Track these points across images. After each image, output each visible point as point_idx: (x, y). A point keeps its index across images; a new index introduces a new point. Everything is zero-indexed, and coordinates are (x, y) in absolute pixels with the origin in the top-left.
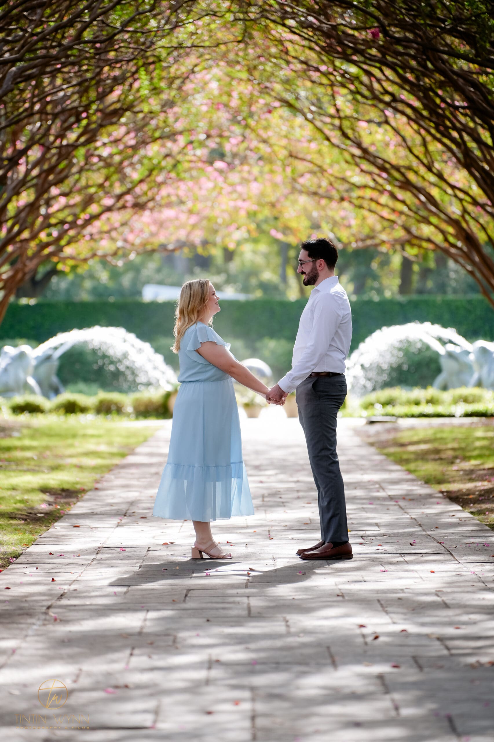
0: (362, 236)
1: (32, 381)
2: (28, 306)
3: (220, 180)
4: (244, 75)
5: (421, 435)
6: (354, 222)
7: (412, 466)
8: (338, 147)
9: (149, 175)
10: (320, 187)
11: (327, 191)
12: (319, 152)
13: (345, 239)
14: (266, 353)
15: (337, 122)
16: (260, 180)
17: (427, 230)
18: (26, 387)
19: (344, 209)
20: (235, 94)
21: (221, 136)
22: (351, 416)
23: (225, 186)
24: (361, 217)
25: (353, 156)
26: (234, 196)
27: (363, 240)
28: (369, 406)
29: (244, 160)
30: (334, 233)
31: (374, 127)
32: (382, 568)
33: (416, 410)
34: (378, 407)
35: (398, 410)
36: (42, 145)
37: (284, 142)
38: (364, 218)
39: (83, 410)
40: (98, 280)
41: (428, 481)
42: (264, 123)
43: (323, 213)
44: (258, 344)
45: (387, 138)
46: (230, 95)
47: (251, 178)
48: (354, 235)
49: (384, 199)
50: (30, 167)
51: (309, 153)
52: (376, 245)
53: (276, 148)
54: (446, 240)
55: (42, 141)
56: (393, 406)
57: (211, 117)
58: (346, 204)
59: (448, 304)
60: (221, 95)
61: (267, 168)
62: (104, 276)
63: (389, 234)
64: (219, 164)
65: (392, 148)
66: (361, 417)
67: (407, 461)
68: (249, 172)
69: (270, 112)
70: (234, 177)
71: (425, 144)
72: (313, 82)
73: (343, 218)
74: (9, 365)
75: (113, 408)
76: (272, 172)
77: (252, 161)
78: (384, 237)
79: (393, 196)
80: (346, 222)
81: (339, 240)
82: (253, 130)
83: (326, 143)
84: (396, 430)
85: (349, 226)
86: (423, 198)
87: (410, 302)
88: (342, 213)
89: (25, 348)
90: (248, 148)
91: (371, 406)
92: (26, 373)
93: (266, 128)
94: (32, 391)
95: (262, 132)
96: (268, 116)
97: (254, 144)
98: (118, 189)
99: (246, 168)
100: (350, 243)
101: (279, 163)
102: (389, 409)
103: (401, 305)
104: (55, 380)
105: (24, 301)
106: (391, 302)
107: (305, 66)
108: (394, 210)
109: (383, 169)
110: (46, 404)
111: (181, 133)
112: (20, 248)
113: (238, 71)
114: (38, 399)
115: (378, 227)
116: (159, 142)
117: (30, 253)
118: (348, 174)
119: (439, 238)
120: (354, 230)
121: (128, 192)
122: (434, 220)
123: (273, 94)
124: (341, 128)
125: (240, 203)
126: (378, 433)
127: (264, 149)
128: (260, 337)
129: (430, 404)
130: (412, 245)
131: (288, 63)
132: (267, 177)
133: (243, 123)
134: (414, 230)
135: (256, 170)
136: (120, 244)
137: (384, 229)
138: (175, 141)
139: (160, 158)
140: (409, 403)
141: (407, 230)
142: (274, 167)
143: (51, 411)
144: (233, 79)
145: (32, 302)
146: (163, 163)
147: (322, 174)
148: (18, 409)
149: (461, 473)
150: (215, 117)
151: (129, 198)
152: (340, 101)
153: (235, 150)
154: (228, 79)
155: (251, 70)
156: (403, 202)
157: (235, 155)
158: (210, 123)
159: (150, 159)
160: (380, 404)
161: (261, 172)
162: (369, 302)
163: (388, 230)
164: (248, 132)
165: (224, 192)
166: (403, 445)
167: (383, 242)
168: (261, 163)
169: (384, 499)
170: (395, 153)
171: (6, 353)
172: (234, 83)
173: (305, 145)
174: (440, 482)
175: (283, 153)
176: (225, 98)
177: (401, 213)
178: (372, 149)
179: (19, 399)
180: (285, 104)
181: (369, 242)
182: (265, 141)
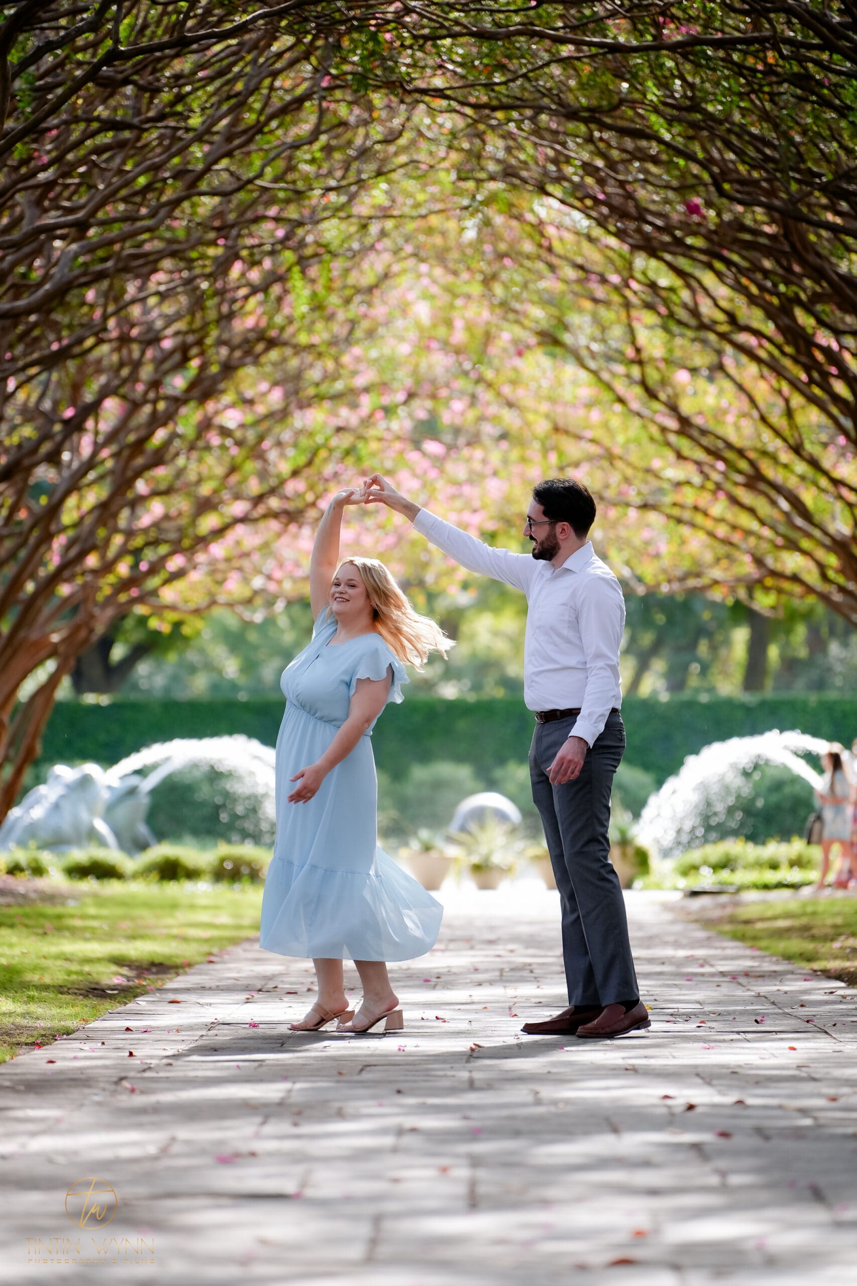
0: (679, 573)
1: (101, 826)
2: (97, 708)
3: (433, 474)
4: (476, 289)
5: (778, 910)
6: (665, 548)
7: (763, 943)
8: (639, 415)
9: (310, 463)
10: (607, 486)
11: (620, 493)
12: (606, 426)
13: (649, 578)
14: (511, 787)
15: (636, 371)
16: (503, 473)
17: (792, 562)
18: (92, 835)
19: (648, 526)
20: (459, 324)
21: (434, 397)
22: (658, 887)
23: (440, 484)
24: (679, 541)
25: (664, 430)
26: (458, 504)
27: (682, 579)
28: (690, 870)
29: (474, 440)
30: (632, 568)
31: (702, 383)
32: (706, 1045)
33: (771, 877)
34: (706, 871)
35: (741, 877)
36: (124, 397)
37: (544, 407)
38: (683, 542)
39: (192, 874)
40: (220, 672)
41: (788, 957)
42: (511, 375)
43: (612, 534)
44: (498, 773)
45: (724, 403)
46: (449, 323)
47: (488, 471)
48: (664, 571)
49: (719, 508)
50: (101, 439)
51: (587, 427)
52: (704, 588)
53: (531, 417)
54: (824, 577)
55: (123, 391)
56: (732, 870)
57: (417, 366)
58: (653, 517)
59: (828, 708)
60: (434, 326)
61: (515, 454)
62: (231, 667)
63: (726, 569)
64: (432, 447)
65: (730, 419)
66: (676, 889)
67: (755, 938)
68: (484, 462)
69: (520, 354)
70: (458, 470)
71: (789, 413)
72: (595, 301)
73: (647, 543)
74: (63, 797)
75: (245, 870)
76: (524, 460)
77: (487, 441)
78: (717, 573)
79: (734, 501)
80: (651, 550)
81: (640, 579)
82: (489, 385)
83: (618, 407)
84: (737, 904)
85: (657, 556)
86: (785, 505)
87: (763, 704)
88: (646, 534)
89: (91, 768)
90: (481, 418)
91: (693, 872)
92: (92, 812)
93: (514, 383)
94: (102, 842)
95: (507, 390)
96: (518, 362)
97: (493, 410)
98: (254, 487)
99: (478, 453)
100: (658, 585)
101: (537, 445)
102: (725, 875)
103: (747, 709)
104: (143, 830)
105: (90, 698)
106: (729, 704)
107: (581, 274)
108: (734, 527)
109: (715, 454)
110: (128, 864)
111: (366, 390)
112: (85, 586)
113: (466, 283)
114: (113, 855)
115: (708, 557)
116: (327, 405)
117: (100, 597)
118: (656, 464)
119: (812, 576)
120: (666, 562)
121: (272, 491)
122: (805, 544)
123: (526, 322)
124: (643, 383)
125: (467, 516)
126: (703, 909)
127: (509, 418)
128: (502, 761)
129: (796, 868)
130: (767, 589)
131: (552, 268)
132: (515, 469)
133: (473, 375)
134: (770, 562)
135: (495, 457)
136: (258, 582)
137: (718, 560)
138: (354, 406)
139: (329, 431)
140: (759, 864)
141: (759, 562)
142: (528, 453)
143: (135, 876)
144: (455, 296)
145: (104, 700)
146: (334, 442)
147: (611, 464)
148: (79, 872)
149: (848, 951)
150: (424, 365)
151: (274, 503)
152: (643, 337)
153: (458, 421)
154: (447, 297)
155: (488, 280)
156: (752, 511)
157: (457, 431)
158: (415, 372)
159: (311, 434)
160: (710, 866)
161: (505, 461)
162: (691, 704)
163: (724, 563)
164: (480, 389)
165: (440, 496)
166: (747, 922)
167: (716, 582)
168: (504, 445)
169: (712, 975)
170: (737, 428)
171: (58, 777)
172: (459, 302)
173: (581, 412)
174: (810, 959)
175: (542, 427)
176: (442, 332)
177: (748, 533)
178: (698, 421)
179: (80, 855)
180: (546, 339)
181: (692, 583)
182: (510, 405)
